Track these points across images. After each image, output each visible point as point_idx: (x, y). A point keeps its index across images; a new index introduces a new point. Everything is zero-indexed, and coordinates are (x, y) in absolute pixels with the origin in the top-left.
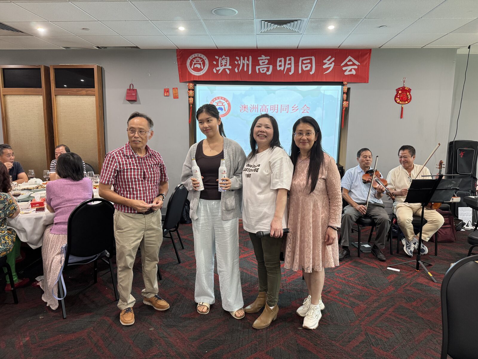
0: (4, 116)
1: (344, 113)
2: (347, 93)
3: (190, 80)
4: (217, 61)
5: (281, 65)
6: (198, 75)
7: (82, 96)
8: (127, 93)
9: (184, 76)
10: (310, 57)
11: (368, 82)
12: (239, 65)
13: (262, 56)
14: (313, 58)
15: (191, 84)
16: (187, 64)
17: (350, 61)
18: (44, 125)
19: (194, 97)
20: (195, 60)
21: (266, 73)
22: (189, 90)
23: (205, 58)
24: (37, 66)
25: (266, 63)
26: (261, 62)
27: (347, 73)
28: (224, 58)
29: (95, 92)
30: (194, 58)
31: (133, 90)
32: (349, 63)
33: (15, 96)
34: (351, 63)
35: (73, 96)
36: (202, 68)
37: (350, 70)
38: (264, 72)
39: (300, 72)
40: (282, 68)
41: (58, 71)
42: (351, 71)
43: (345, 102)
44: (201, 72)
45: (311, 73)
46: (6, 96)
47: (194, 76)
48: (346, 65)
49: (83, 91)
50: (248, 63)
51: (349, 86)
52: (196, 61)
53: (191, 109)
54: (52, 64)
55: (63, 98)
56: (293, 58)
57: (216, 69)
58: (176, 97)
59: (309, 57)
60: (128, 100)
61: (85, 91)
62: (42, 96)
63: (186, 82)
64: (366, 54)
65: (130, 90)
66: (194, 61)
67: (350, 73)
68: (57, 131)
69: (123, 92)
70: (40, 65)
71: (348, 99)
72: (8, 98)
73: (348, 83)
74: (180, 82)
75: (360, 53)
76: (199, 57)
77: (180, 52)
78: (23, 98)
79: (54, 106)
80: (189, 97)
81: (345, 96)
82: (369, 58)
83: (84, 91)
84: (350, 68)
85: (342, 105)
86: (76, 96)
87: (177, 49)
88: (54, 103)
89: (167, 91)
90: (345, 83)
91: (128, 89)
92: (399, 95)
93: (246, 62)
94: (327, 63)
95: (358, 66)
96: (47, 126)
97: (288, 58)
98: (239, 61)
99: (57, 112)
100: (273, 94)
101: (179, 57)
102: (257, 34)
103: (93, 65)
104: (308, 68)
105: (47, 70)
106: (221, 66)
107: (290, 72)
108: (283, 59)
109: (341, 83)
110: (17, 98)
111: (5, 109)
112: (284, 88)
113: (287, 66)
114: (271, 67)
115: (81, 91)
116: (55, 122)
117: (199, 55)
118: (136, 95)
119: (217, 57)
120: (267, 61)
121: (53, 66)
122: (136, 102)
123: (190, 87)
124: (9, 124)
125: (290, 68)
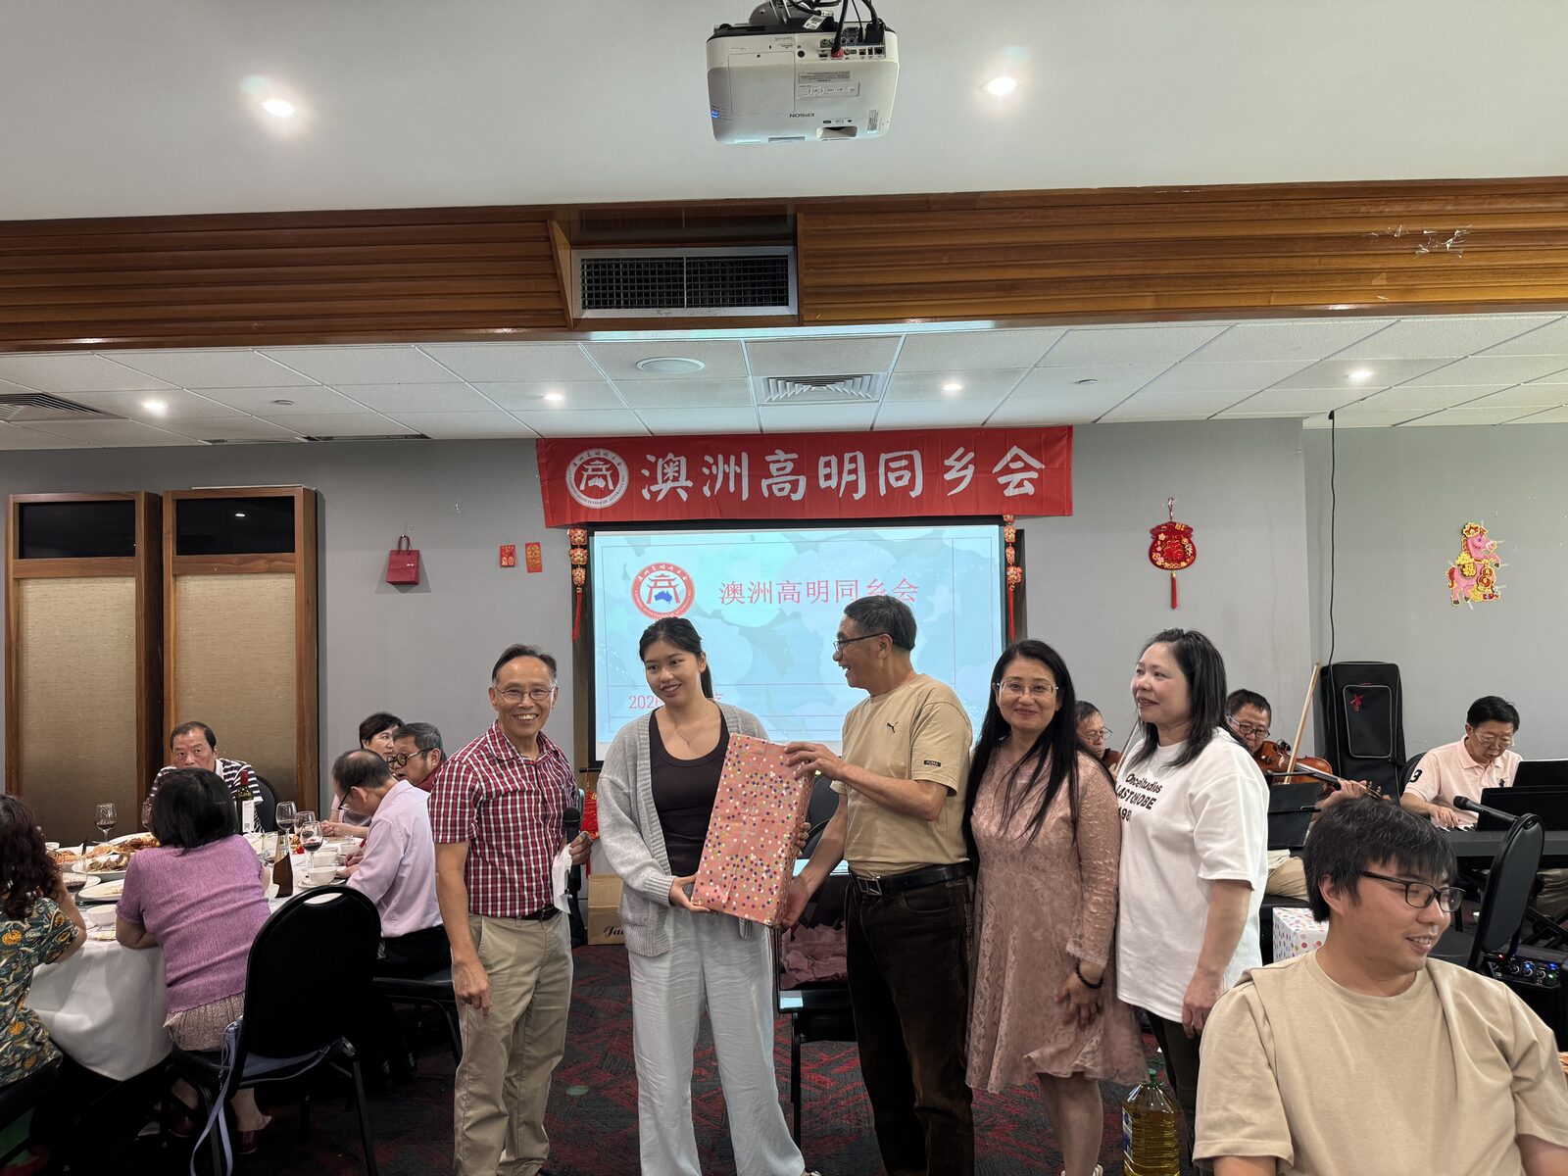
0: (13, 639)
1: (1012, 600)
2: (1018, 543)
3: (575, 522)
4: (653, 467)
5: (831, 475)
6: (598, 506)
7: (255, 576)
8: (391, 562)
9: (559, 510)
10: (908, 453)
11: (1070, 514)
12: (713, 478)
13: (777, 451)
14: (917, 455)
15: (579, 532)
16: (567, 478)
17: (1016, 458)
18: (134, 665)
19: (587, 567)
20: (590, 468)
21: (789, 496)
22: (574, 547)
23: (617, 460)
24: (125, 496)
25: (788, 470)
26: (773, 468)
27: (1010, 492)
28: (671, 460)
29: (293, 562)
30: (588, 462)
31: (409, 552)
32: (1013, 466)
33: (49, 581)
34: (1019, 465)
35: (226, 577)
36: (611, 487)
37: (1019, 483)
38: (785, 493)
39: (883, 491)
40: (833, 483)
41: (186, 506)
42: (1020, 485)
43: (1012, 570)
44: (607, 498)
45: (913, 494)
46: (25, 581)
47: (588, 509)
48: (1007, 470)
49: (259, 562)
50: (738, 471)
51: (1019, 524)
52: (593, 470)
53: (579, 600)
54: (170, 486)
55: (196, 583)
56: (860, 457)
57: (650, 491)
58: (534, 567)
59: (905, 453)
60: (393, 583)
61: (264, 561)
62: (134, 579)
63: (565, 527)
64: (1059, 439)
65: (398, 552)
66: (587, 470)
67: (1017, 492)
68: (175, 680)
69: (377, 558)
70: (133, 493)
71: (1019, 561)
72: (29, 587)
73: (1016, 517)
74: (549, 525)
75: (1043, 438)
76: (600, 459)
77: (546, 447)
78: (75, 586)
79: (169, 608)
80: (574, 567)
81: (1011, 552)
82: (1069, 449)
83: (262, 560)
84: (1017, 477)
85: (1005, 578)
86: (235, 577)
87: (537, 440)
88: (169, 598)
89: (508, 553)
90: (1008, 517)
91: (392, 551)
92: (1161, 545)
93: (733, 469)
94: (953, 467)
95: (1039, 471)
96: (143, 667)
97: (847, 456)
98: (714, 468)
99: (175, 624)
100: (811, 551)
101: (545, 460)
102: (758, 405)
103: (293, 487)
104: (904, 482)
105: (155, 504)
106: (664, 482)
107: (857, 492)
108: (834, 459)
109: (997, 520)
110: (58, 587)
111: (18, 620)
112: (841, 536)
113: (847, 478)
114: (803, 481)
115: (255, 560)
116: (169, 654)
117: (602, 453)
118: (417, 567)
119: (651, 458)
120: (790, 466)
121: (174, 493)
122: (415, 588)
123: (576, 540)
124: (25, 663)
125: (856, 482)
